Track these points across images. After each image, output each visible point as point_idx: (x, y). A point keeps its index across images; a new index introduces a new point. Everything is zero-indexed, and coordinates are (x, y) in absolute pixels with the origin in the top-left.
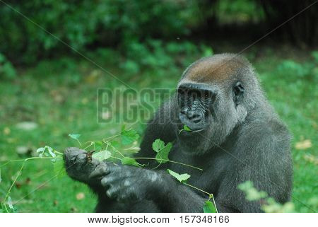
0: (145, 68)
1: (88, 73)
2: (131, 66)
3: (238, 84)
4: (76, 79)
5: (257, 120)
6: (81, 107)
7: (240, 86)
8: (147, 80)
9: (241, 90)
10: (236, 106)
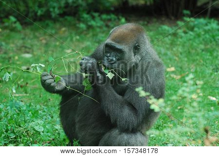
0: (90, 27)
1: (60, 29)
2: (82, 26)
3: (137, 44)
4: (53, 31)
6: (55, 46)
7: (138, 45)
10: (135, 55)
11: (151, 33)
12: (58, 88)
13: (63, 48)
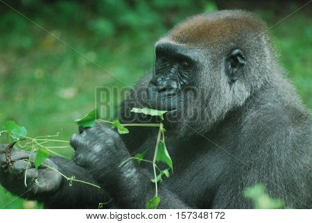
2: (103, 26)
3: (237, 51)
4: (26, 42)
5: (269, 104)
8: (125, 46)
9: (241, 61)
10: (232, 82)
11: (286, 44)
12: (42, 184)
13: (52, 86)
